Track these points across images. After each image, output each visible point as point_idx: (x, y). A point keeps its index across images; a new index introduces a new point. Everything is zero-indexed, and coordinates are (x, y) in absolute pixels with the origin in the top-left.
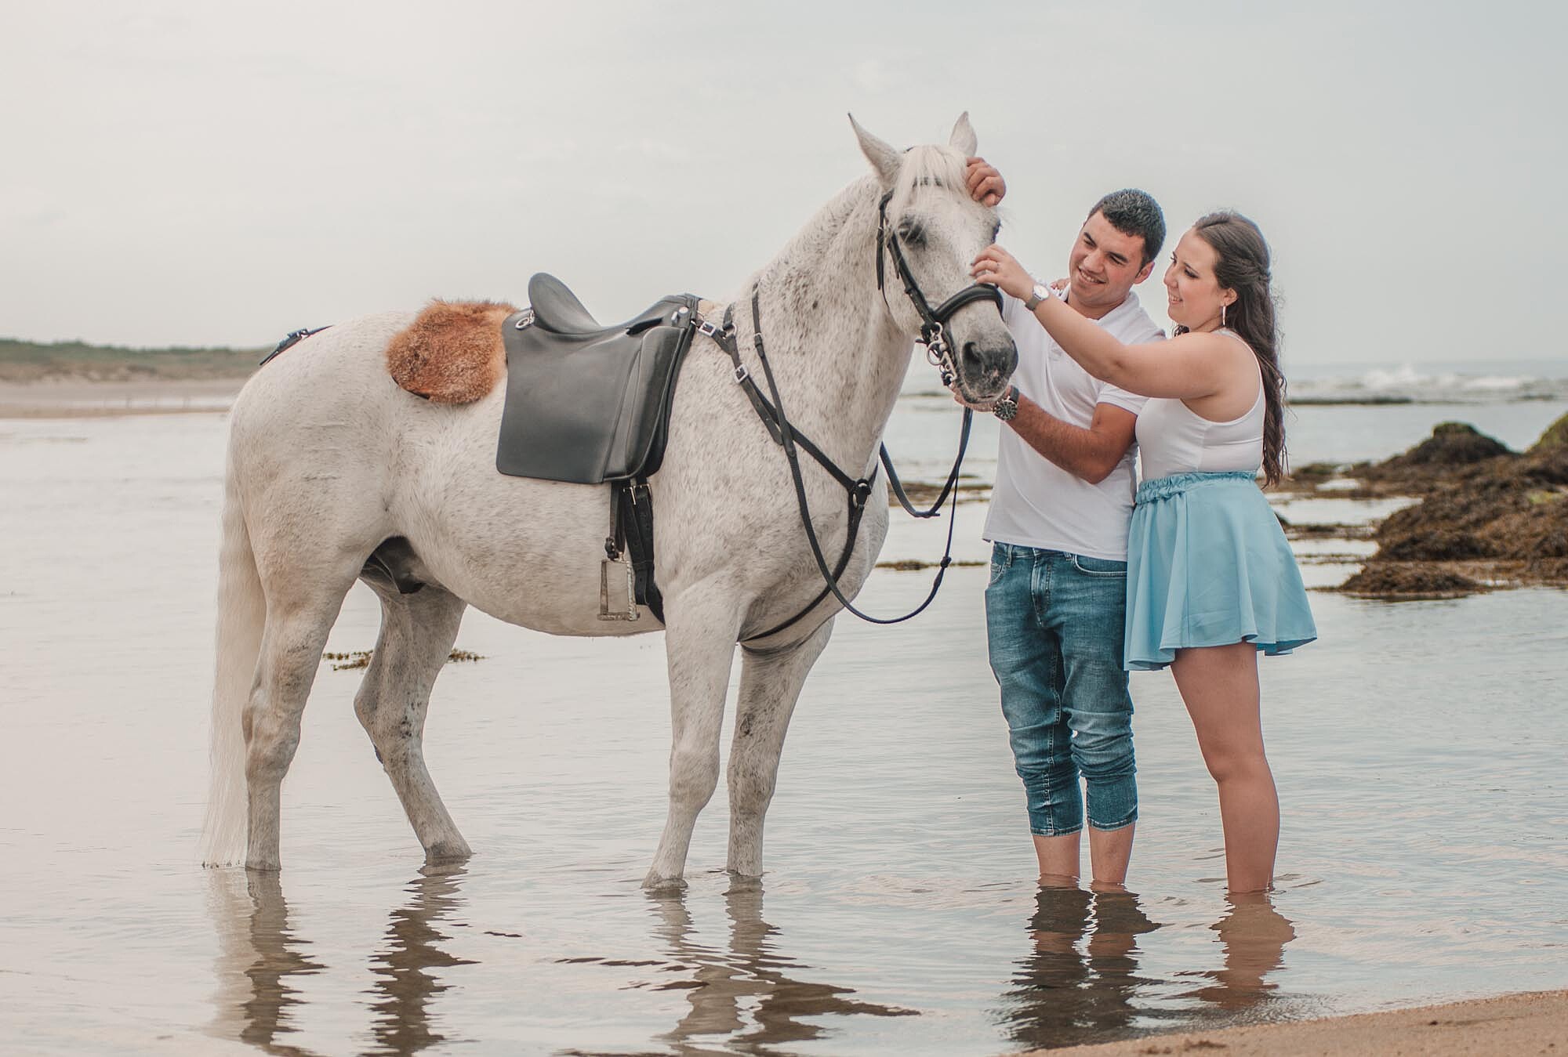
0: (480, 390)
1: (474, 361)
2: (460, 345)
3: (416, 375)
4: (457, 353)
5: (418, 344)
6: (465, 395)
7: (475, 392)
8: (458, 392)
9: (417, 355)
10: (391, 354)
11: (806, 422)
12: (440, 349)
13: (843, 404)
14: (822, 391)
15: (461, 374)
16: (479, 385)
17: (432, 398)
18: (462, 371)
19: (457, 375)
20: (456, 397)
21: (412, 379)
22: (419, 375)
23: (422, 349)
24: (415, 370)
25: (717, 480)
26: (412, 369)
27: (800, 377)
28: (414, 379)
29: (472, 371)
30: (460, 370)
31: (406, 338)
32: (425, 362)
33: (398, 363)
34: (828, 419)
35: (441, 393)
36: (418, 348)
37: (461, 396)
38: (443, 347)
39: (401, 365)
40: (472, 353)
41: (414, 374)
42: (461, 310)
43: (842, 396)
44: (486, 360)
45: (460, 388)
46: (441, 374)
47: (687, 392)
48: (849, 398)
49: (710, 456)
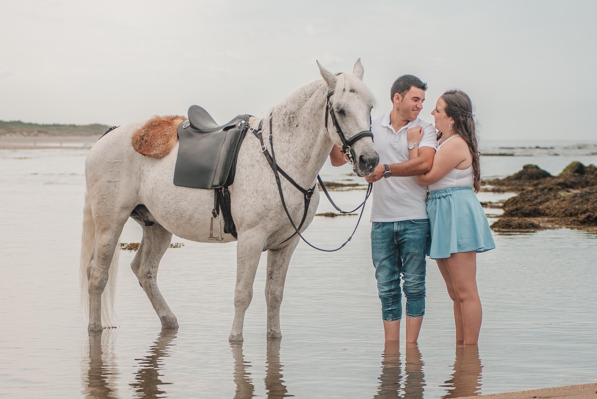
0: (166, 153)
1: (164, 141)
2: (160, 134)
3: (142, 147)
4: (158, 138)
5: (144, 134)
6: (159, 155)
7: (163, 154)
8: (157, 154)
9: (143, 139)
10: (133, 138)
11: (289, 169)
12: (152, 136)
13: (304, 164)
14: (296, 159)
15: (159, 146)
16: (164, 151)
17: (146, 156)
18: (159, 145)
19: (157, 147)
20: (155, 155)
21: (140, 148)
22: (143, 147)
23: (145, 136)
24: (141, 144)
25: (253, 191)
26: (140, 144)
27: (288, 152)
28: (141, 148)
29: (163, 145)
30: (159, 144)
31: (140, 131)
32: (146, 141)
33: (135, 142)
34: (298, 169)
35: (150, 154)
36: (144, 136)
37: (157, 155)
38: (154, 135)
39: (136, 143)
40: (164, 138)
41: (141, 146)
42: (164, 119)
43: (304, 161)
44: (168, 141)
45: (157, 152)
46: (151, 146)
47: (243, 154)
48: (307, 162)
49: (251, 181)
